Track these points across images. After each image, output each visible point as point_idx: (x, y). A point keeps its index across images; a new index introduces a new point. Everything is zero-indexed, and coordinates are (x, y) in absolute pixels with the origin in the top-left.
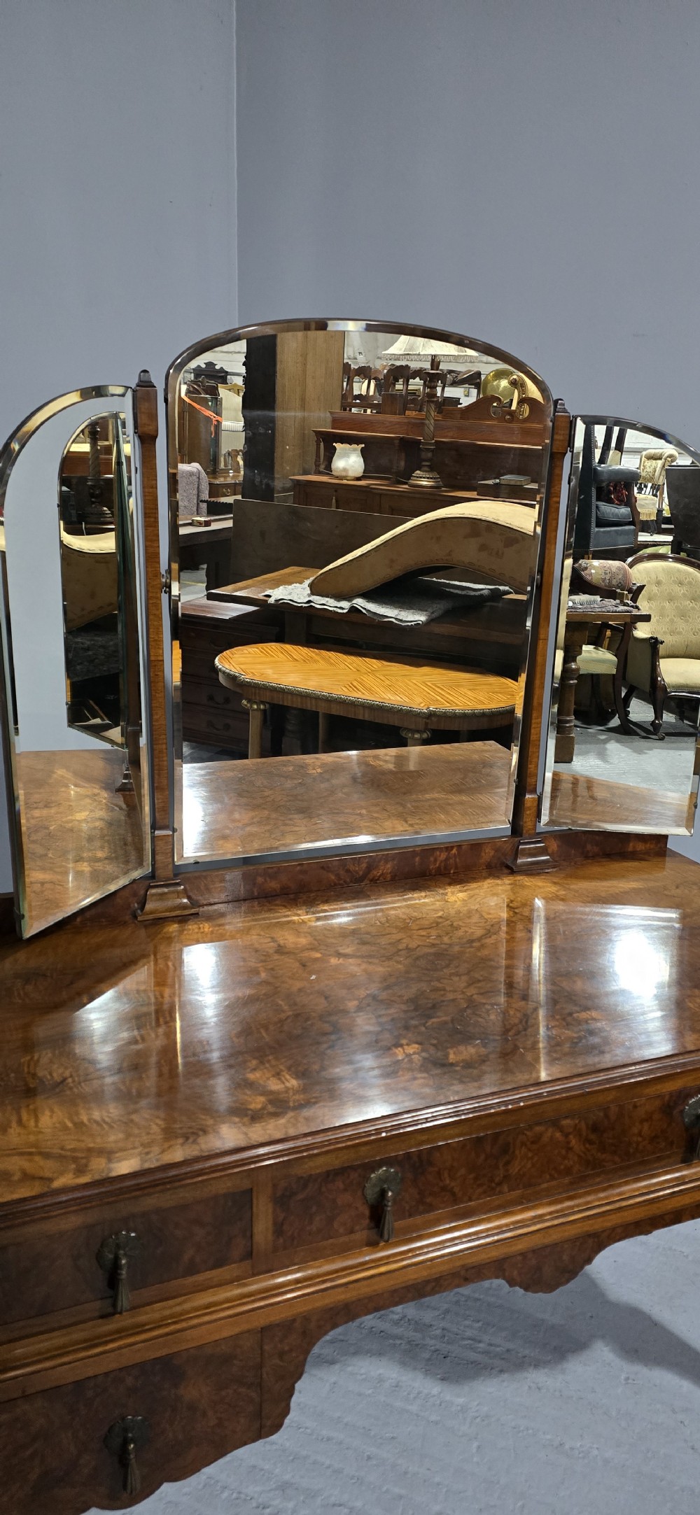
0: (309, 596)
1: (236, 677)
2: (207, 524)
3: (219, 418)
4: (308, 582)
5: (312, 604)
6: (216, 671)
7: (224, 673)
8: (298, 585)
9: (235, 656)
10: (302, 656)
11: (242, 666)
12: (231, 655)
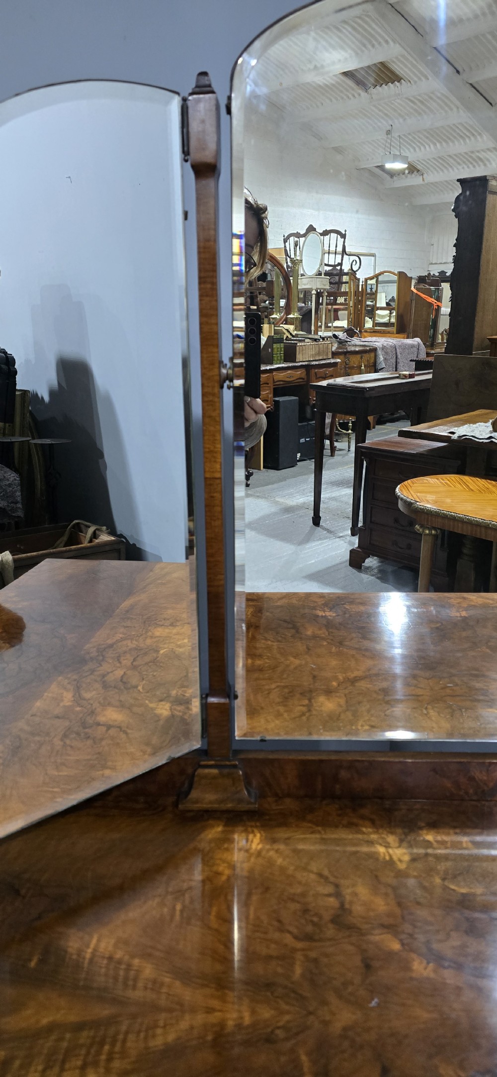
0: (491, 432)
1: (412, 504)
2: (411, 376)
3: (439, 304)
4: (491, 421)
5: (493, 440)
6: (397, 498)
7: (402, 499)
8: (482, 424)
9: (415, 485)
10: (479, 487)
11: (418, 494)
12: (411, 485)
